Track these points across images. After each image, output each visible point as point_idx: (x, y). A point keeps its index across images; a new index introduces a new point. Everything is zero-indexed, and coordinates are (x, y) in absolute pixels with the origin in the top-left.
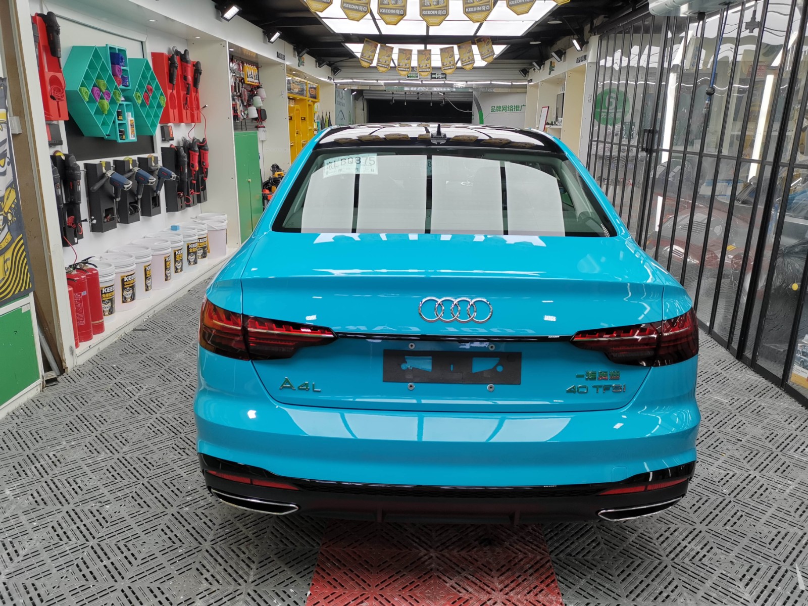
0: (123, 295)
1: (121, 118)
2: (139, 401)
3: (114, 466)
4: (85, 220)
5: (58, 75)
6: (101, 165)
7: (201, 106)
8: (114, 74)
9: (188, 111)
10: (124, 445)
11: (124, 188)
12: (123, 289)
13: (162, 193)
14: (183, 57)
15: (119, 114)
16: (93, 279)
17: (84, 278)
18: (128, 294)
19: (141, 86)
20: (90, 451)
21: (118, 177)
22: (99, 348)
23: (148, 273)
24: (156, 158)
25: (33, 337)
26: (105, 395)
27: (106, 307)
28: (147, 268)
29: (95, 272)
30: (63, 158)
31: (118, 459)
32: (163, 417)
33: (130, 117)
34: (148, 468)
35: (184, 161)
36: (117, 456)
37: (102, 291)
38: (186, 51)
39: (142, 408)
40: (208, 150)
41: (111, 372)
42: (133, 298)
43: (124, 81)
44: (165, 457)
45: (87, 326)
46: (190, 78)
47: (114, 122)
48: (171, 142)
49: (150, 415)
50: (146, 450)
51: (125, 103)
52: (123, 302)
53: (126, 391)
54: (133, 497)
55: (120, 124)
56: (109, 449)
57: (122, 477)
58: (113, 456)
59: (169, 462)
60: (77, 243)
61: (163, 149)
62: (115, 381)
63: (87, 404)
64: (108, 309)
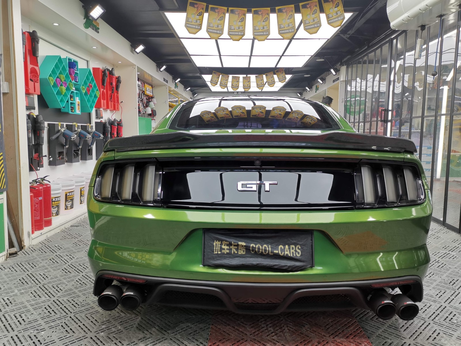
0: (65, 205)
1: (72, 99)
2: (71, 266)
3: (50, 305)
4: (46, 156)
5: (36, 68)
6: (58, 124)
7: (120, 101)
8: (70, 74)
9: (112, 103)
10: (59, 292)
11: (71, 139)
12: (66, 200)
13: (94, 147)
14: (111, 73)
15: (71, 97)
16: (47, 190)
17: (41, 189)
18: (69, 204)
19: (85, 83)
20: (34, 296)
21: (68, 132)
22: (47, 236)
23: (82, 192)
24: (92, 127)
25: (3, 222)
26: (48, 262)
27: (54, 211)
28: (82, 190)
29: (49, 186)
30: (35, 117)
31: (54, 301)
32: (87, 274)
33: (77, 100)
34: (75, 306)
35: (108, 130)
36: (53, 299)
37: (52, 200)
38: (112, 69)
39: (73, 269)
40: (122, 126)
41: (54, 249)
42: (72, 207)
43: (75, 79)
44: (87, 299)
45: (40, 221)
46: (114, 84)
47: (67, 101)
48: (101, 119)
49: (78, 273)
50: (73, 295)
51: (75, 91)
52: (66, 209)
53: (63, 259)
54: (62, 326)
55: (71, 103)
56: (48, 295)
57: (55, 313)
58: (51, 299)
59: (90, 302)
60: (39, 170)
61: (96, 123)
62: (56, 254)
63: (36, 268)
64: (56, 212)
